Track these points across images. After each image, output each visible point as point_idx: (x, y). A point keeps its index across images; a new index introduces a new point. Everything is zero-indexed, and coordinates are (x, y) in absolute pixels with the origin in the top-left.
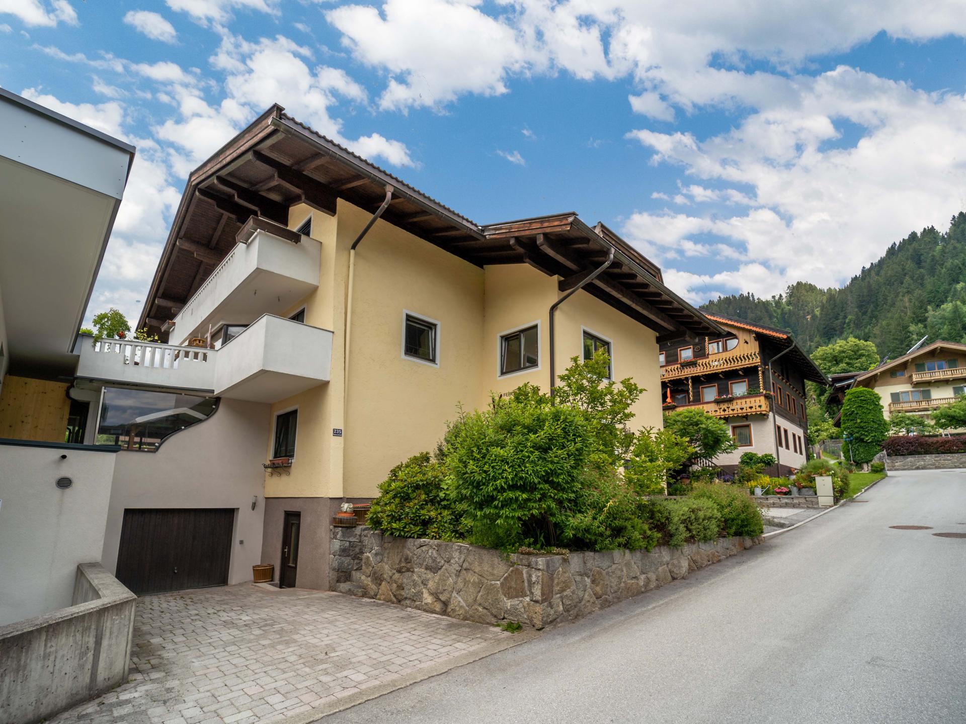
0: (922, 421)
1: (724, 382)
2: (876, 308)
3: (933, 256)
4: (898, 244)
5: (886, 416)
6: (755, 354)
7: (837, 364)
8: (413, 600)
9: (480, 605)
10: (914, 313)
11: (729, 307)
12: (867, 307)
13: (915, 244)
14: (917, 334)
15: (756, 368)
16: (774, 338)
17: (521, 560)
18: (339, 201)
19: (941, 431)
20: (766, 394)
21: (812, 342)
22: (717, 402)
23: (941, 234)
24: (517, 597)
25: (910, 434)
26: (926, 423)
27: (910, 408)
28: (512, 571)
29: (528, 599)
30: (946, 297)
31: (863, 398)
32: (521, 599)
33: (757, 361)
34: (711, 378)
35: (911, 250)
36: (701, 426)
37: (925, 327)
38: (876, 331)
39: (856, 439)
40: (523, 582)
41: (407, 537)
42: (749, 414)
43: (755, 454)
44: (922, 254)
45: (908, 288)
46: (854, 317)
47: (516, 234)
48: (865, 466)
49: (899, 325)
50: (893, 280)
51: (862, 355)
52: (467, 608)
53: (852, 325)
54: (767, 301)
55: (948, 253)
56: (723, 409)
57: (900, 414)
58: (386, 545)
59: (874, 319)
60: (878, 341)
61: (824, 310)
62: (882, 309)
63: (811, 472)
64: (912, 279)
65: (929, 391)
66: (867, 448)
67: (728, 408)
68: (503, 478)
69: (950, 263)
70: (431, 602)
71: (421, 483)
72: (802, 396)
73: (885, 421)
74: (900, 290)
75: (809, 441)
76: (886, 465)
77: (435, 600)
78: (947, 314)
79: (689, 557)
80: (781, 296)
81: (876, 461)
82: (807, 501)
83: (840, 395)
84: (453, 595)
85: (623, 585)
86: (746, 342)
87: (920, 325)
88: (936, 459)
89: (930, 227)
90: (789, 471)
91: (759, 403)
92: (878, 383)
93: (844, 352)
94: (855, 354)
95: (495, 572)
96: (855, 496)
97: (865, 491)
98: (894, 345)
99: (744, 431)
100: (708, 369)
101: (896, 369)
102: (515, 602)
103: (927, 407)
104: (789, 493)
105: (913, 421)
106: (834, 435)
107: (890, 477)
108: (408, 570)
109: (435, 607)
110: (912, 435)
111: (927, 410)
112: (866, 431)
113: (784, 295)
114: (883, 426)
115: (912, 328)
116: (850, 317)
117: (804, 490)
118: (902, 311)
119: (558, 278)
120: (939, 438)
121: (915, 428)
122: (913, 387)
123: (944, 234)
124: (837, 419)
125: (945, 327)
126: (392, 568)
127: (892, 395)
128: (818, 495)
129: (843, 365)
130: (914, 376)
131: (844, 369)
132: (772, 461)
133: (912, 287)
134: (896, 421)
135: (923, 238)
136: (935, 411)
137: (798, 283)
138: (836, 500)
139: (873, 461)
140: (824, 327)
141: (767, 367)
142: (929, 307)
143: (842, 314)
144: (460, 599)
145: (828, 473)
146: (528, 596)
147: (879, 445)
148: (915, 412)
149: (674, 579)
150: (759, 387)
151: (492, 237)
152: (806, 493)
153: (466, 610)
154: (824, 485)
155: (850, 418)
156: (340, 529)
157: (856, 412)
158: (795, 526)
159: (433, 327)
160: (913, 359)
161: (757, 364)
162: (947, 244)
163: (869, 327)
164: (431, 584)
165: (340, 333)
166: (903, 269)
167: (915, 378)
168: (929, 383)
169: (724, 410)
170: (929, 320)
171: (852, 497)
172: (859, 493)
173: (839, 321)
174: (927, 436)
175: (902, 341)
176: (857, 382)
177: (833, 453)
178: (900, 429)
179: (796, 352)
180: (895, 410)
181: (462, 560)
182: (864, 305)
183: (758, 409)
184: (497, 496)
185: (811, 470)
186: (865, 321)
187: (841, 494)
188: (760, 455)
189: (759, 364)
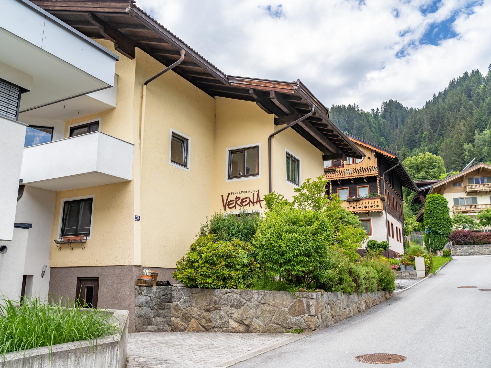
0: (472, 220)
1: (354, 186)
2: (443, 128)
3: (478, 92)
4: (456, 80)
5: (451, 216)
6: (374, 167)
7: (419, 172)
8: (220, 328)
9: (274, 323)
10: (467, 135)
11: (340, 114)
12: (436, 126)
13: (467, 82)
14: (468, 151)
15: (375, 177)
16: (387, 157)
17: (302, 295)
18: (137, 49)
19: (483, 228)
20: (381, 197)
21: (400, 150)
22: (349, 201)
23: (483, 76)
24: (300, 315)
25: (465, 229)
26: (474, 221)
27: (465, 210)
28: (296, 301)
29: (307, 315)
30: (486, 125)
31: (437, 202)
32: (302, 316)
33: (375, 172)
34: (345, 183)
35: (464, 86)
36: (344, 219)
37: (474, 146)
38: (443, 146)
39: (433, 232)
40: (304, 306)
41: (214, 288)
42: (370, 211)
43: (376, 241)
44: (471, 90)
45: (463, 115)
46: (428, 133)
47: (255, 87)
48: (438, 252)
49: (457, 143)
50: (453, 108)
51: (435, 166)
52: (265, 326)
53: (427, 140)
54: (368, 113)
55: (487, 91)
56: (353, 206)
57: (459, 214)
58: (194, 295)
59: (441, 137)
60: (444, 154)
61: (408, 125)
62: (446, 129)
63: (412, 254)
64: (466, 109)
65: (476, 198)
66: (440, 239)
67: (356, 206)
68: (297, 249)
69: (488, 100)
70: (236, 326)
71: (221, 254)
72: (401, 198)
73: (450, 219)
74: (457, 116)
75: (405, 232)
76: (452, 251)
77: (239, 324)
78: (487, 138)
79: (364, 300)
80: (378, 110)
81: (445, 249)
82: (410, 274)
83: (421, 197)
84: (254, 320)
85: (341, 312)
86: (369, 158)
87: (470, 145)
88: (481, 248)
89: (476, 70)
90: (395, 255)
91: (377, 204)
92: (446, 190)
93: (423, 163)
94: (431, 165)
95: (285, 303)
96: (436, 271)
97: (441, 269)
98: (454, 158)
99: (367, 223)
100: (344, 176)
101: (457, 181)
102: (299, 318)
103: (475, 210)
104: (399, 269)
105: (466, 220)
106: (417, 228)
107: (454, 260)
108: (216, 309)
109: (239, 329)
110: (466, 230)
111: (474, 212)
112: (439, 226)
113: (380, 110)
114: (449, 222)
115: (466, 146)
116: (425, 133)
117: (408, 267)
118: (459, 132)
119: (274, 117)
120: (482, 233)
121: (468, 225)
122: (467, 195)
123: (485, 77)
124: (419, 215)
125: (486, 148)
126: (200, 309)
127: (454, 199)
128: (416, 270)
129: (422, 173)
130: (467, 187)
131: (424, 177)
132: (387, 247)
133: (465, 114)
134: (457, 219)
135: (472, 78)
136: (479, 213)
137: (391, 101)
138: (427, 274)
139: (444, 249)
140: (408, 139)
141: (382, 177)
142: (476, 132)
143: (420, 130)
144: (259, 322)
145: (422, 255)
146: (306, 313)
147: (447, 237)
148: (468, 213)
149: (359, 312)
150: (377, 192)
151: (235, 84)
152: (409, 269)
153: (263, 327)
154: (420, 262)
155: (430, 216)
156: (145, 287)
157: (433, 212)
158: (408, 288)
159: (185, 141)
160: (467, 174)
161: (376, 175)
162: (487, 85)
163: (438, 142)
164: (235, 316)
165: (137, 145)
166: (460, 100)
167: (469, 189)
168: (476, 193)
169: (354, 208)
170: (476, 141)
171: (434, 272)
172: (438, 270)
173: (418, 135)
174: (475, 231)
175: (459, 156)
176: (433, 189)
177: (417, 242)
178: (459, 225)
179: (400, 168)
180: (456, 211)
181: (260, 298)
182: (435, 125)
183: (376, 208)
184: (294, 259)
185: (412, 253)
186: (435, 137)
187: (429, 269)
188: (379, 242)
189: (378, 175)
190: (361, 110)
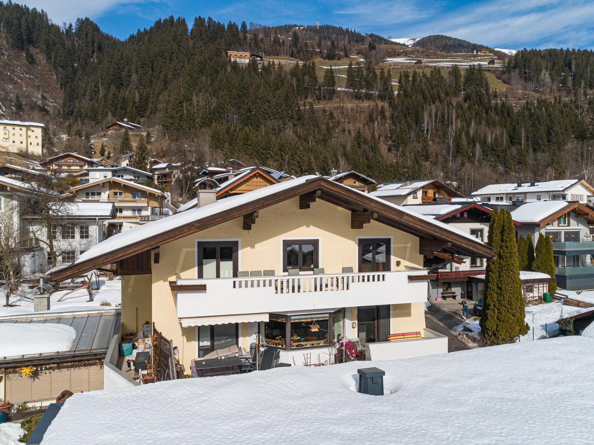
54: (59, 26)
80: (71, 25)
113: (74, 26)
137: (87, 19)
190: (51, 20)
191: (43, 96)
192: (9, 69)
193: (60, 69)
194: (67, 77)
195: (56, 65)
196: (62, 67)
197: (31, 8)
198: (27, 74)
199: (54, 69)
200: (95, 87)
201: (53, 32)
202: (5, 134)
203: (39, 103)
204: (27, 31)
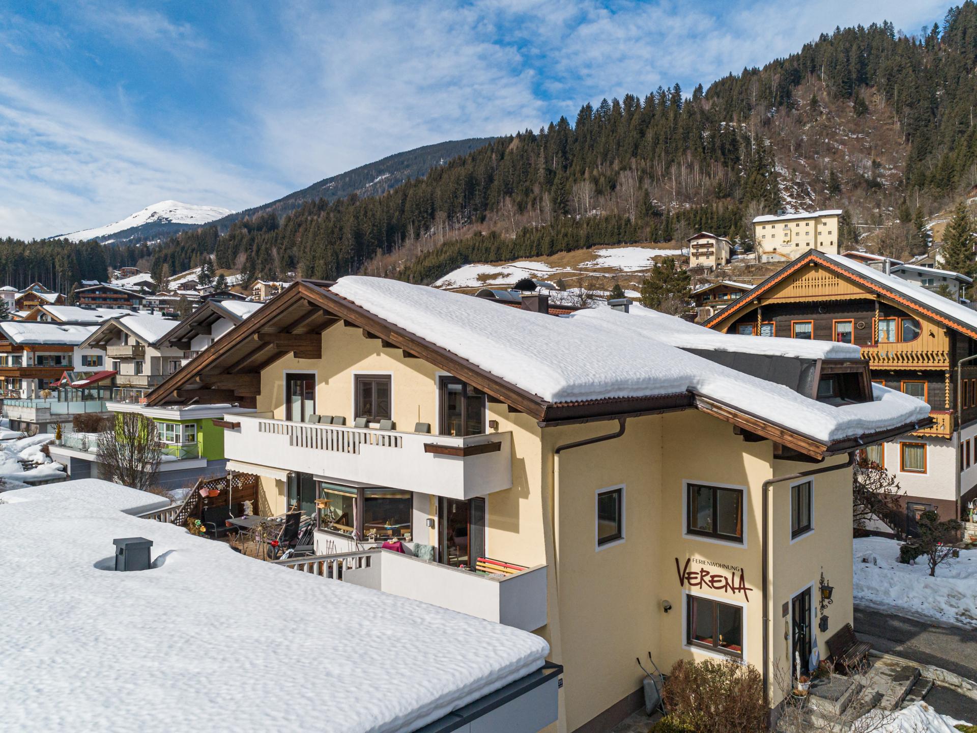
1: (895, 379)
6: (942, 354)
15: (942, 372)
42: (927, 435)
86: (932, 335)
99: (917, 452)
100: (876, 364)
141: (955, 369)
159: (618, 491)
183: (940, 431)
189: (948, 368)
190: (899, 32)
191: (874, 162)
192: (827, 134)
193: (907, 110)
194: (918, 119)
195: (900, 105)
196: (911, 105)
197: (866, 26)
198: (853, 133)
199: (897, 112)
200: (961, 123)
201: (900, 52)
202: (786, 235)
203: (868, 175)
204: (858, 66)
